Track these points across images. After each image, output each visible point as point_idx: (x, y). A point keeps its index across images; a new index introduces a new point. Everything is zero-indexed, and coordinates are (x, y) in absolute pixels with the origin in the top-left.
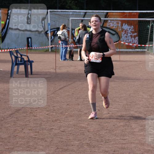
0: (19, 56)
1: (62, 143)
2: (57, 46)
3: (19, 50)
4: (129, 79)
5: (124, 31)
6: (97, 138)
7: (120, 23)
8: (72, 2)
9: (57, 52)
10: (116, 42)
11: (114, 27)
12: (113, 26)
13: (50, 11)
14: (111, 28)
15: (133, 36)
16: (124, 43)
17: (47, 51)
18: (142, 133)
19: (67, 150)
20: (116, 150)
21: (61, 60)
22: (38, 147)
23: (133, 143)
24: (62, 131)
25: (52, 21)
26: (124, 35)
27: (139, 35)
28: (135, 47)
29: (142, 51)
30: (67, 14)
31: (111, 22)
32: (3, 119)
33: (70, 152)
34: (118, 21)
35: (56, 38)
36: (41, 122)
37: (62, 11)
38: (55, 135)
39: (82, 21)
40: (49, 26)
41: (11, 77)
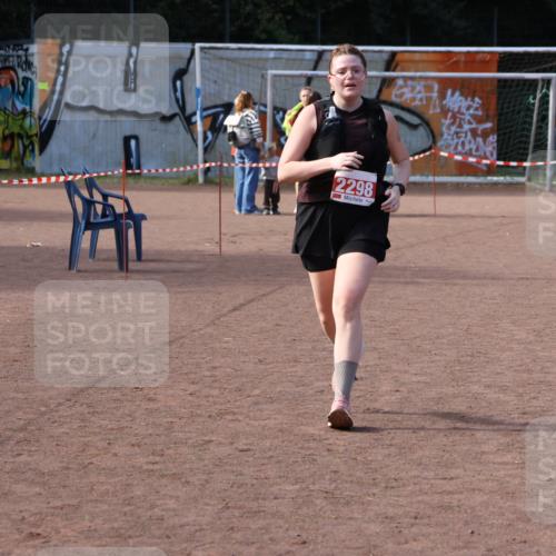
0: (98, 197)
1: (241, 491)
2: (225, 165)
3: (99, 177)
4: (465, 276)
5: (450, 114)
6: (358, 474)
7: (436, 87)
8: (277, 18)
9: (226, 184)
10: (424, 151)
11: (417, 103)
12: (414, 99)
13: (202, 49)
14: (405, 105)
15: (479, 132)
16: (451, 156)
17: (189, 182)
18: (508, 458)
19: (259, 512)
20: (421, 513)
21: (237, 212)
22: (159, 502)
23: (480, 490)
24: (240, 448)
25: (209, 80)
26: (449, 128)
27: (498, 130)
28: (485, 168)
29: (511, 184)
30: (259, 59)
31: (406, 86)
32: (43, 409)
33: (268, 521)
34: (429, 82)
35: (223, 138)
36: (170, 420)
37: (240, 49)
38: (219, 463)
39: (309, 80)
40: (199, 99)
41: (70, 268)
